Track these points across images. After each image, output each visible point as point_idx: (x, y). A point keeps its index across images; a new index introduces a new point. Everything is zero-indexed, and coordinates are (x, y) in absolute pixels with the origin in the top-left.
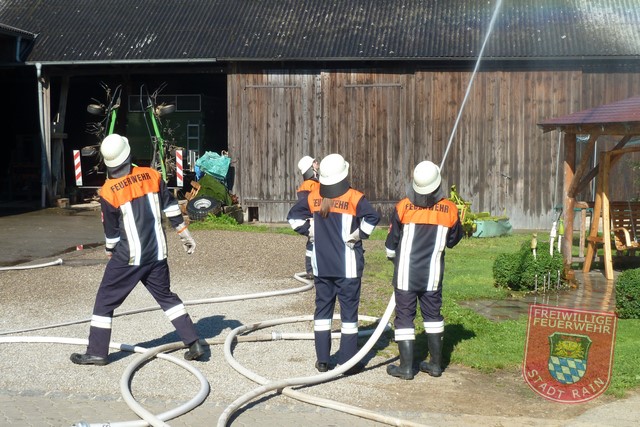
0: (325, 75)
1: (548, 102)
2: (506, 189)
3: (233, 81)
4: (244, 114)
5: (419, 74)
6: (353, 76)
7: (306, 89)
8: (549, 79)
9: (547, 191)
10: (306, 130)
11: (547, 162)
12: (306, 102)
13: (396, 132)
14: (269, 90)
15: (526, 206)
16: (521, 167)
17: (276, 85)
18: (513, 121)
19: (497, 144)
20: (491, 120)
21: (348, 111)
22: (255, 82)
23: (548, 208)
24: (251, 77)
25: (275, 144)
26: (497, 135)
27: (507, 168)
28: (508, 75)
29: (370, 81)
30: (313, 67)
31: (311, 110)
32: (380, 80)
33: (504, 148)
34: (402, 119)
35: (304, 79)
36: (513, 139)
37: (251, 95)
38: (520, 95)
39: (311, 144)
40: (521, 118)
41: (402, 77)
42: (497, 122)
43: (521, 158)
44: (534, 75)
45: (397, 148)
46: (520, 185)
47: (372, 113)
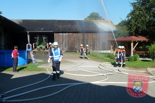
0: (67, 33)
1: (95, 37)
2: (90, 48)
3: (55, 34)
4: (57, 38)
5: (79, 33)
6: (71, 34)
7: (65, 35)
8: (95, 34)
9: (95, 48)
10: (65, 40)
11: (95, 44)
12: (65, 37)
13: (76, 41)
14: (60, 35)
15: (92, 50)
16: (92, 45)
17: (61, 35)
18: (91, 39)
19: (89, 42)
20: (88, 39)
21: (70, 38)
22: (58, 34)
23: (95, 50)
24: (57, 34)
25: (61, 42)
26: (89, 41)
27: (90, 45)
28: (90, 34)
29: (73, 34)
30: (66, 33)
31: (65, 38)
32: (74, 34)
33: (90, 43)
34: (77, 39)
35: (64, 34)
36: (91, 41)
37: (57, 36)
38: (91, 36)
39: (65, 42)
40: (92, 39)
41: (77, 34)
42: (89, 39)
43: (92, 44)
44: (93, 34)
45: (76, 43)
46: (92, 47)
47: (73, 38)
